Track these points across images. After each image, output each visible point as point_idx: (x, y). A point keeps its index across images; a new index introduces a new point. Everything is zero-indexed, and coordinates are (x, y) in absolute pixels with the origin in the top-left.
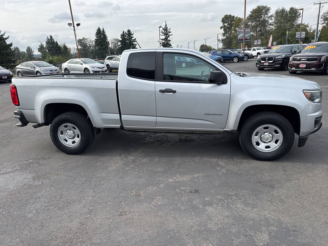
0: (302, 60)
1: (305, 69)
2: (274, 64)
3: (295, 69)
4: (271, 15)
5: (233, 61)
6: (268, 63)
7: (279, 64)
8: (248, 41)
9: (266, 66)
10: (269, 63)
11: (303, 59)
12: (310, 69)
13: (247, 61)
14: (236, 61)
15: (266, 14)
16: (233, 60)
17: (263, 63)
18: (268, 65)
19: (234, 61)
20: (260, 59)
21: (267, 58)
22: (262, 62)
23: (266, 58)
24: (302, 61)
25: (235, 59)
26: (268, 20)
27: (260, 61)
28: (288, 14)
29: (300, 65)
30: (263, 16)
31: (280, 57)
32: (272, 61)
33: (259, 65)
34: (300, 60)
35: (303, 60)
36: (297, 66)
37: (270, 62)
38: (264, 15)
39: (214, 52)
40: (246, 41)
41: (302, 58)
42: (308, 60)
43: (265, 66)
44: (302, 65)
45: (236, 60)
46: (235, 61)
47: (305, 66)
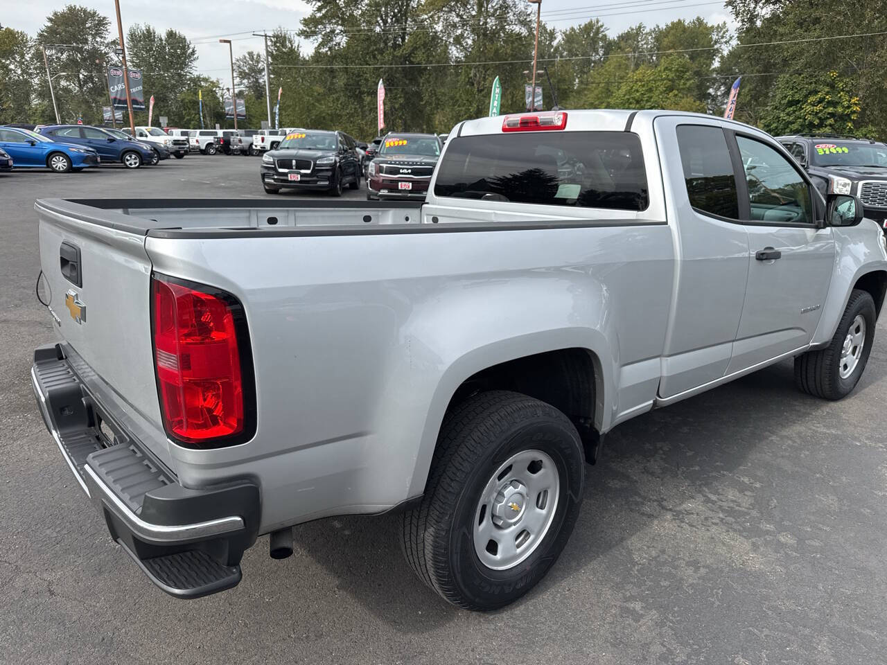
0: (401, 171)
1: (410, 193)
2: (315, 178)
3: (389, 192)
4: (115, 41)
5: (125, 163)
6: (299, 176)
7: (328, 179)
8: (141, 109)
9: (294, 182)
10: (303, 175)
11: (403, 169)
12: (420, 193)
13: (156, 164)
14: (135, 163)
15: (98, 34)
16: (123, 162)
17: (286, 174)
18: (301, 182)
19: (128, 163)
20: (274, 164)
21: (294, 162)
22: (281, 170)
23: (292, 162)
24: (402, 173)
25: (131, 157)
26: (106, 54)
27: (275, 169)
28: (164, 47)
29: (400, 184)
30: (90, 38)
31: (326, 162)
32: (308, 172)
33: (274, 179)
34: (396, 171)
35: (403, 171)
36: (392, 185)
37: (303, 171)
38: (94, 36)
39: (50, 130)
40: (135, 106)
41: (399, 166)
42: (415, 172)
43: (291, 182)
44: (403, 183)
45: (132, 160)
46: (131, 164)
47: (411, 188)
